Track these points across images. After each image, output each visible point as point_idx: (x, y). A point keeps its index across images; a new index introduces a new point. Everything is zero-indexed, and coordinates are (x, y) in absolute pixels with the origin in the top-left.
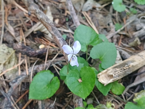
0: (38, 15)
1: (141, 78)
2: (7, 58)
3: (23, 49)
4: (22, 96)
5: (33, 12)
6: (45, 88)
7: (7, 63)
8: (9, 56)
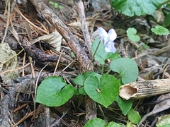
0: (53, 19)
1: (160, 106)
2: (9, 59)
3: (32, 49)
4: (19, 108)
5: (48, 16)
6: (54, 95)
7: (7, 65)
8: (11, 57)
